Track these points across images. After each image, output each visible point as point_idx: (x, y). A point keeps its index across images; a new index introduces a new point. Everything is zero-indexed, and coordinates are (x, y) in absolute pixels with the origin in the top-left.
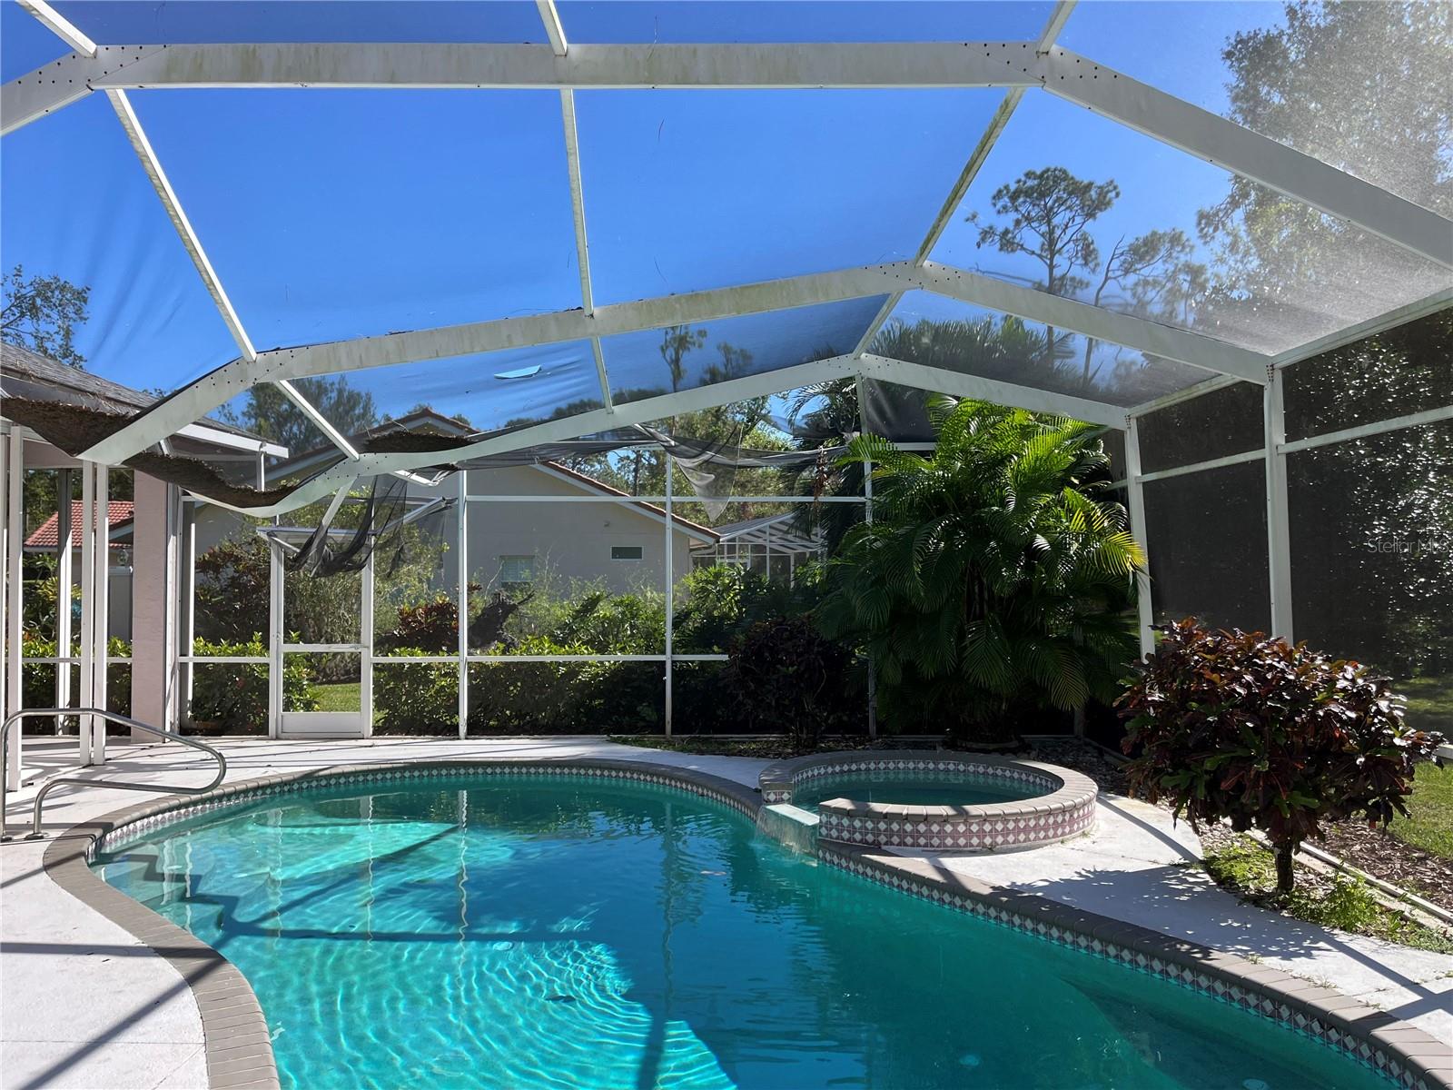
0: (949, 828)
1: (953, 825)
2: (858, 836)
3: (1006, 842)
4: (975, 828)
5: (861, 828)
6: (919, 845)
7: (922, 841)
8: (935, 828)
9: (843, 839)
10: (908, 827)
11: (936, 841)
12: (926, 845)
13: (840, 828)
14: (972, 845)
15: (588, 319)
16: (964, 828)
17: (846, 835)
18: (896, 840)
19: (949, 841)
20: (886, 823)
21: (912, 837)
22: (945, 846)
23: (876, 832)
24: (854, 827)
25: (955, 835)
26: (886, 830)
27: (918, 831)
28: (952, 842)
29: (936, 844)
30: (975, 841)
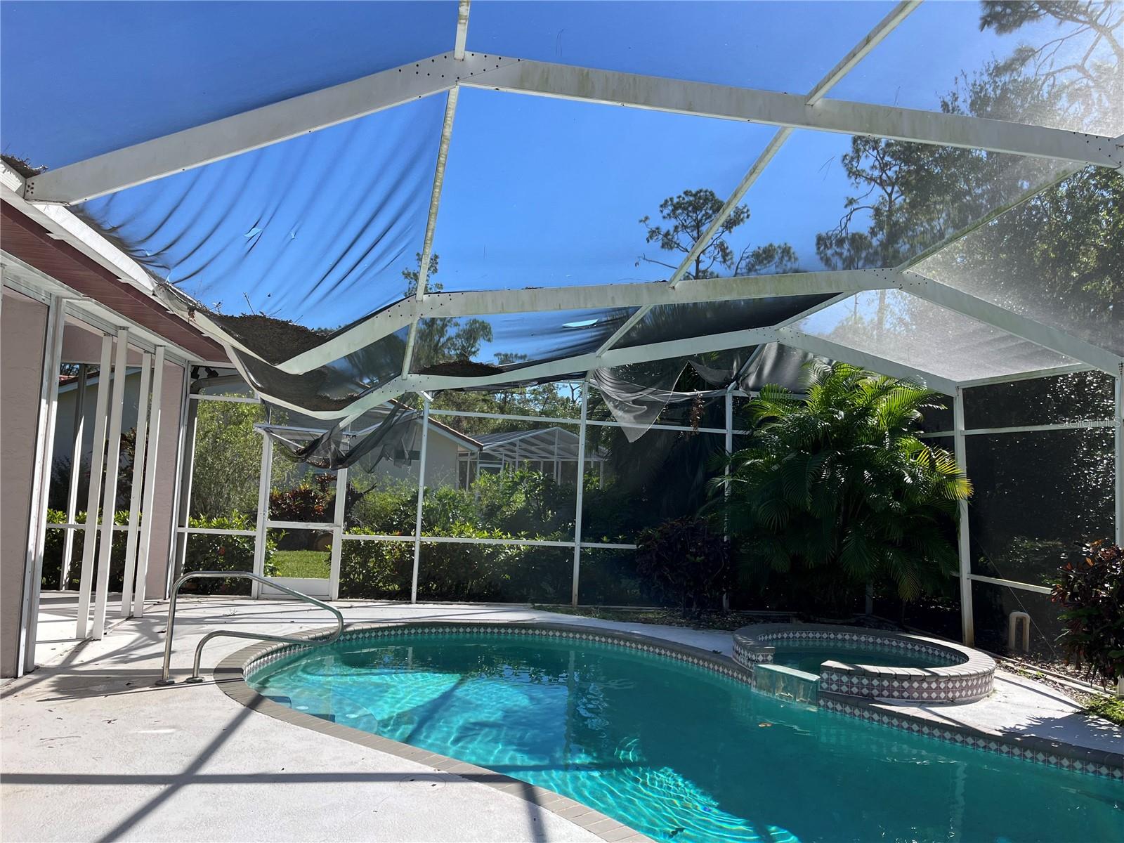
0: (925, 685)
1: (928, 683)
2: (855, 690)
3: (961, 696)
4: (942, 685)
5: (858, 684)
6: (903, 698)
7: (906, 694)
8: (916, 685)
9: (842, 692)
10: (896, 684)
11: (916, 695)
12: (908, 698)
13: (839, 683)
14: (940, 698)
15: (672, 290)
16: (936, 686)
17: (844, 689)
18: (885, 693)
19: (925, 695)
20: (878, 680)
21: (899, 691)
22: (922, 698)
23: (870, 687)
24: (852, 683)
25: (929, 690)
26: (878, 686)
27: (903, 687)
28: (927, 695)
29: (916, 697)
30: (943, 695)
